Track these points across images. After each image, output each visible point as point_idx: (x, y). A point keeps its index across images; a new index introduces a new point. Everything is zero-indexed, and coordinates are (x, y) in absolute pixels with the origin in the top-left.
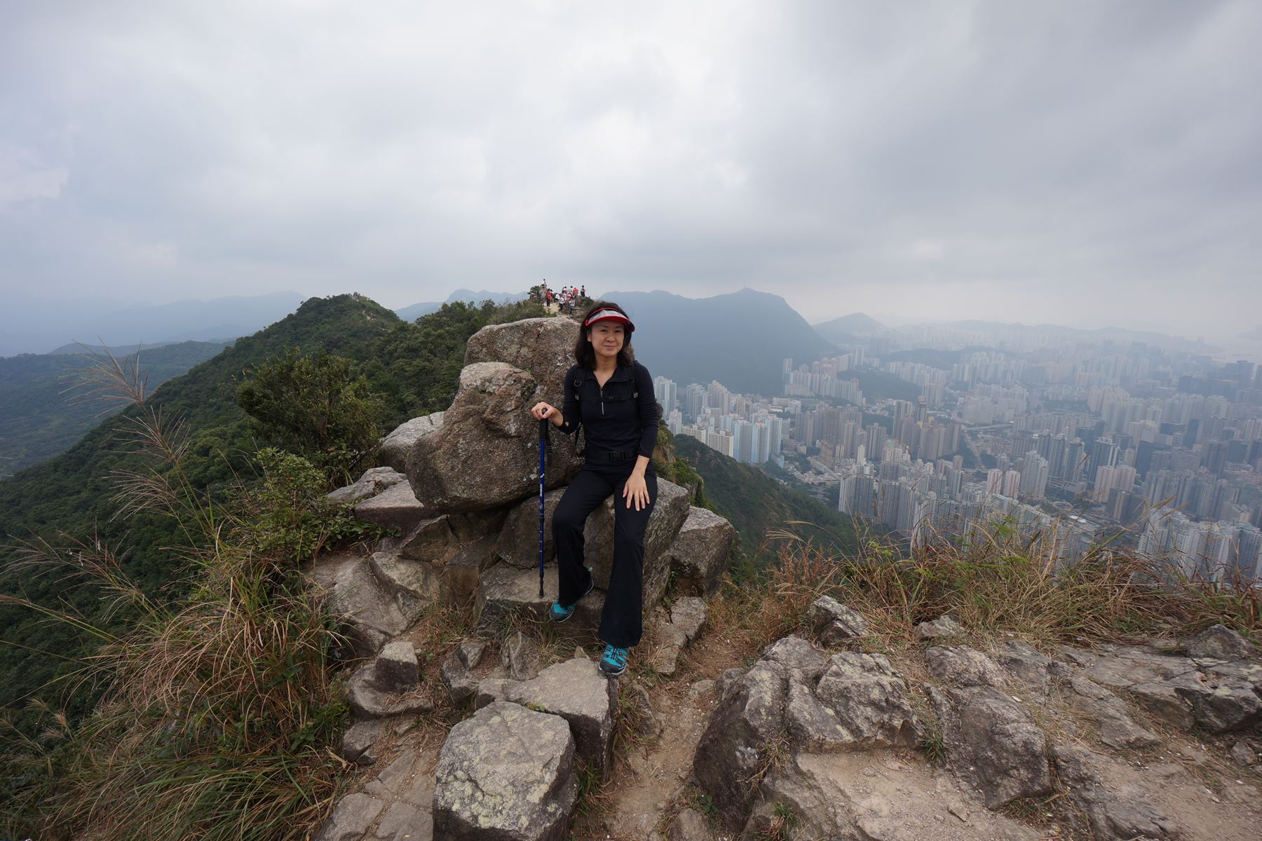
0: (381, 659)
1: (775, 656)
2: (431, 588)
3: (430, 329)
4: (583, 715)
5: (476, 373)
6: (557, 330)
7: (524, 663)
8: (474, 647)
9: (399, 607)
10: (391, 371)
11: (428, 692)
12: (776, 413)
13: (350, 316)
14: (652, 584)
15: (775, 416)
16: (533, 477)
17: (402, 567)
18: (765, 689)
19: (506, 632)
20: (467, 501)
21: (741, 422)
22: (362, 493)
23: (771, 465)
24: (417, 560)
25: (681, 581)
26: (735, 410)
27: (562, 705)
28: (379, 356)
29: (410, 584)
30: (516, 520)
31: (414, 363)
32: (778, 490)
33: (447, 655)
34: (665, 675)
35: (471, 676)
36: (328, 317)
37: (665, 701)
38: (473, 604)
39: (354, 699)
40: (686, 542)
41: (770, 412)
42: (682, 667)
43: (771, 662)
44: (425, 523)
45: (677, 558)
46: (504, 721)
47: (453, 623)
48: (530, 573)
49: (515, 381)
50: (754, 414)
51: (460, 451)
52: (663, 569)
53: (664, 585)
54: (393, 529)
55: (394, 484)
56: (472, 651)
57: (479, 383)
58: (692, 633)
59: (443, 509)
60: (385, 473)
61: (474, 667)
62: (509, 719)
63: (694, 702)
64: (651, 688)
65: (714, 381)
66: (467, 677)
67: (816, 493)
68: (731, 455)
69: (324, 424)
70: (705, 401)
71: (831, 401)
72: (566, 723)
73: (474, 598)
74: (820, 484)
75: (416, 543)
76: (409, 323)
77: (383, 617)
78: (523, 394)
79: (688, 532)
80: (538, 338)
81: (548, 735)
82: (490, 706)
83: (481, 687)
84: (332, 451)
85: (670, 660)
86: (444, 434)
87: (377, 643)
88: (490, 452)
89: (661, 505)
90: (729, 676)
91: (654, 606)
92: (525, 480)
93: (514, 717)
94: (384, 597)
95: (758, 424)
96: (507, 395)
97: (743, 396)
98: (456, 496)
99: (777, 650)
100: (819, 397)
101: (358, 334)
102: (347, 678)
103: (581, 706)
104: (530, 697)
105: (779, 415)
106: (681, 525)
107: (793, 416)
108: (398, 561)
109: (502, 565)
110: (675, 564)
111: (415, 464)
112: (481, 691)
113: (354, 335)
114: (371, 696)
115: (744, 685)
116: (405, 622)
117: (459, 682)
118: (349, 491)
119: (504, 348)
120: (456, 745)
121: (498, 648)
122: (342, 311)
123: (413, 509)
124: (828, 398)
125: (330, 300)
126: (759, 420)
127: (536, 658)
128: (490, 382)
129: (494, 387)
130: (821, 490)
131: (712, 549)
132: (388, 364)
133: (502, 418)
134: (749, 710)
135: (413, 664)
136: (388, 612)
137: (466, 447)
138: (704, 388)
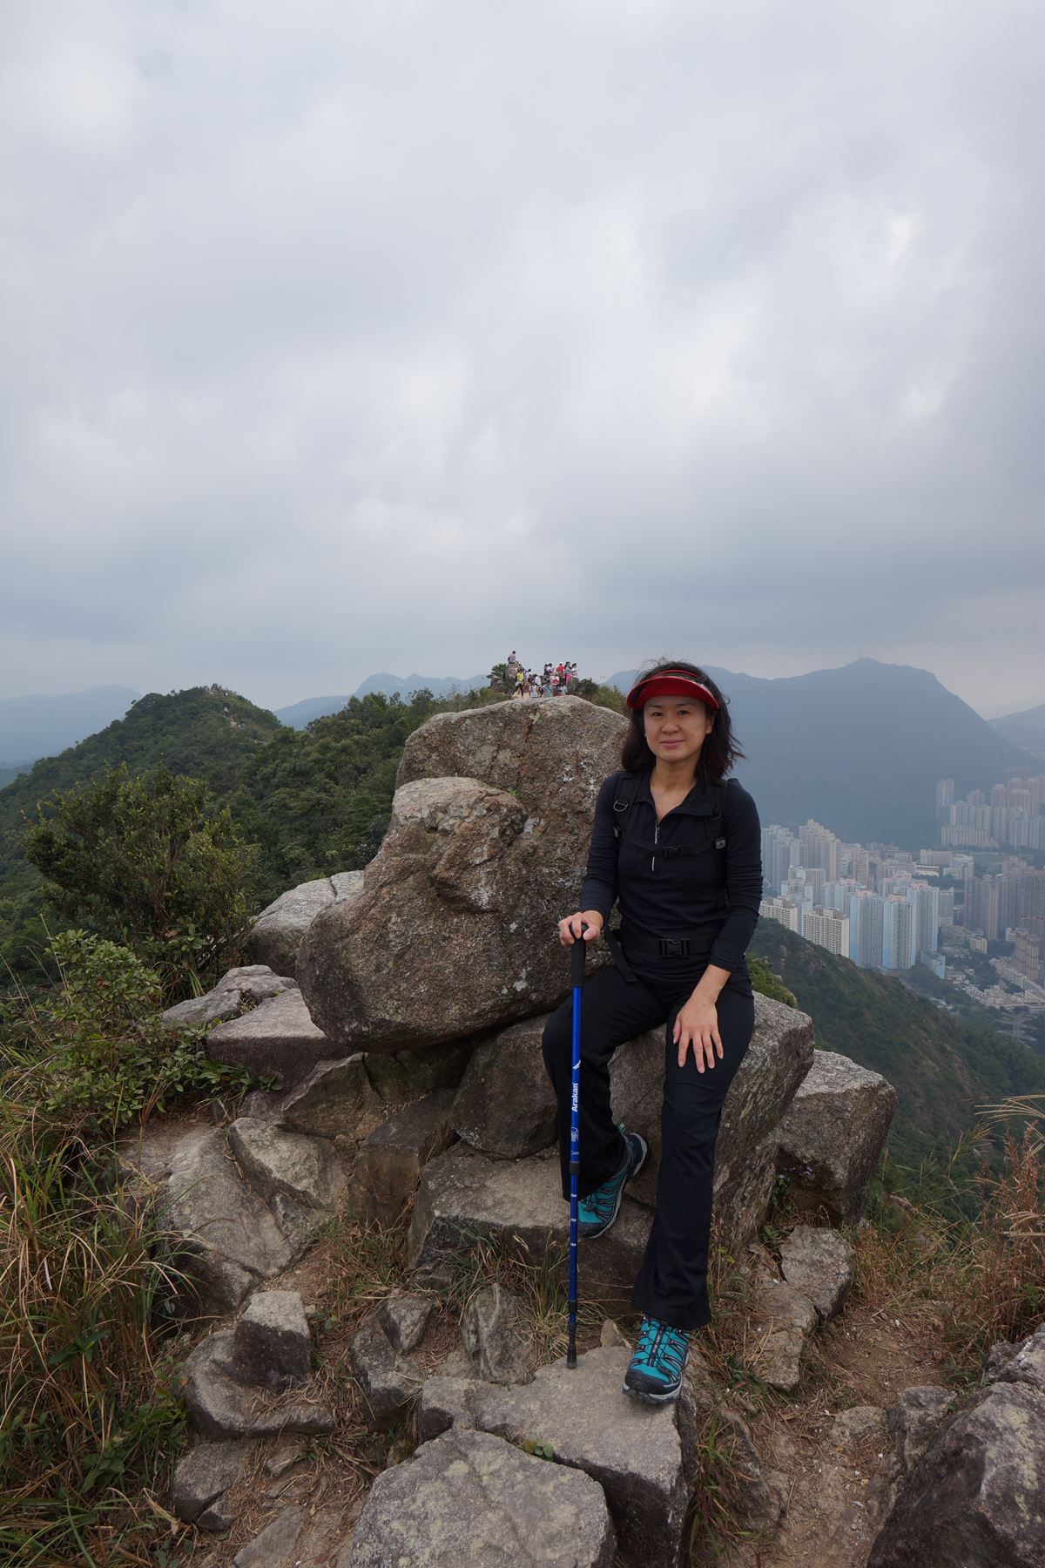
0: (244, 1323)
1: (1029, 1373)
2: (332, 1187)
3: (328, 739)
4: (632, 1475)
5: (420, 796)
6: (564, 717)
7: (505, 1347)
8: (411, 1308)
9: (276, 1220)
10: (265, 808)
11: (327, 1391)
12: (927, 878)
13: (206, 722)
14: (743, 1199)
15: (925, 884)
16: (520, 986)
17: (284, 1146)
18: (1019, 1448)
19: (469, 1281)
20: (403, 1029)
21: (862, 894)
22: (219, 1011)
23: (921, 973)
24: (309, 1134)
25: (797, 1194)
26: (850, 872)
27: (587, 1447)
28: (250, 785)
30: (489, 1065)
31: (303, 794)
32: (936, 1019)
33: (362, 1321)
34: (779, 1389)
35: (405, 1366)
36: (172, 723)
37: (784, 1446)
38: (407, 1225)
39: (195, 1396)
40: (805, 1117)
41: (915, 877)
42: (812, 1375)
43: (1021, 1385)
44: (324, 1068)
45: (789, 1148)
46: (473, 1474)
47: (371, 1256)
48: (514, 1168)
49: (489, 810)
50: (885, 880)
51: (392, 936)
52: (763, 1169)
53: (765, 1201)
54: (269, 1076)
55: (273, 995)
56: (408, 1315)
57: (425, 813)
58: (826, 1303)
59: (359, 1043)
60: (257, 977)
61: (412, 1350)
62: (484, 1470)
63: (844, 1452)
64: (752, 1416)
65: (811, 822)
66: (399, 1369)
67: (1010, 1028)
68: (845, 953)
69: (162, 891)
70: (795, 856)
71: (1031, 857)
72: (596, 1486)
73: (410, 1212)
74: (1017, 1010)
75: (308, 1103)
76: (296, 730)
77: (249, 1238)
78: (502, 833)
79: (809, 1097)
80: (529, 732)
81: (564, 1514)
82: (446, 1437)
83: (427, 1393)
84: (171, 938)
85: (788, 1357)
86: (364, 906)
87: (237, 1289)
88: (445, 938)
89: (762, 1047)
90: (914, 1402)
91: (747, 1242)
92: (505, 991)
93: (495, 1466)
94: (251, 1201)
95: (895, 898)
96: (476, 835)
97: (864, 847)
98: (383, 1020)
99: (1032, 1361)
100: (1006, 849)
101: (217, 750)
102: (183, 1354)
103: (624, 1453)
104: (522, 1423)
105: (932, 881)
106: (797, 1085)
107: (959, 884)
108: (277, 1136)
109: (461, 1151)
110: (785, 1159)
111: (312, 959)
112: (427, 1401)
113: (211, 752)
114: (226, 1391)
115: (970, 1436)
116: (287, 1252)
117: (385, 1379)
118: (199, 1007)
119: (469, 752)
120: (384, 1518)
121: (456, 1313)
122: (194, 714)
123: (305, 1043)
124: (1025, 851)
125: (177, 697)
126: (896, 889)
127: (527, 1338)
128: (445, 812)
129: (452, 822)
130: (1018, 1021)
131: (856, 1133)
132: (261, 797)
133: (466, 876)
134: (990, 1496)
135: (300, 1335)
136: (257, 1231)
137: (403, 929)
138: (793, 833)
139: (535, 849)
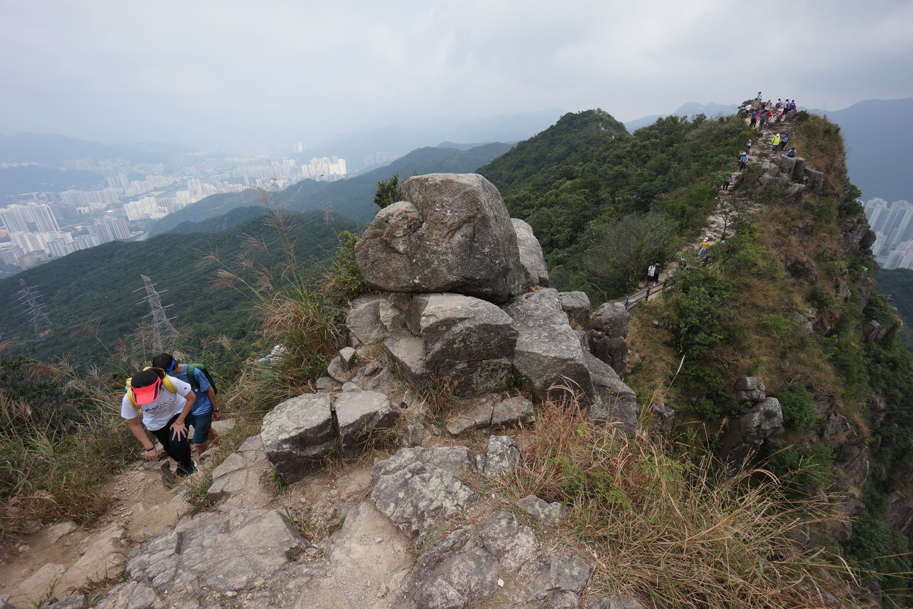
5: (393, 208)
6: (437, 184)
7: (379, 384)
8: (373, 365)
13: (589, 128)
17: (390, 311)
29: (386, 322)
36: (575, 128)
42: (463, 434)
45: (517, 367)
49: (403, 218)
57: (387, 216)
58: (498, 420)
76: (630, 133)
88: (389, 260)
91: (486, 391)
92: (411, 282)
96: (398, 226)
104: (341, 399)
108: (389, 307)
110: (513, 371)
113: (588, 142)
114: (336, 368)
119: (414, 193)
128: (392, 216)
129: (392, 220)
133: (394, 241)
137: (374, 254)
139: (423, 234)
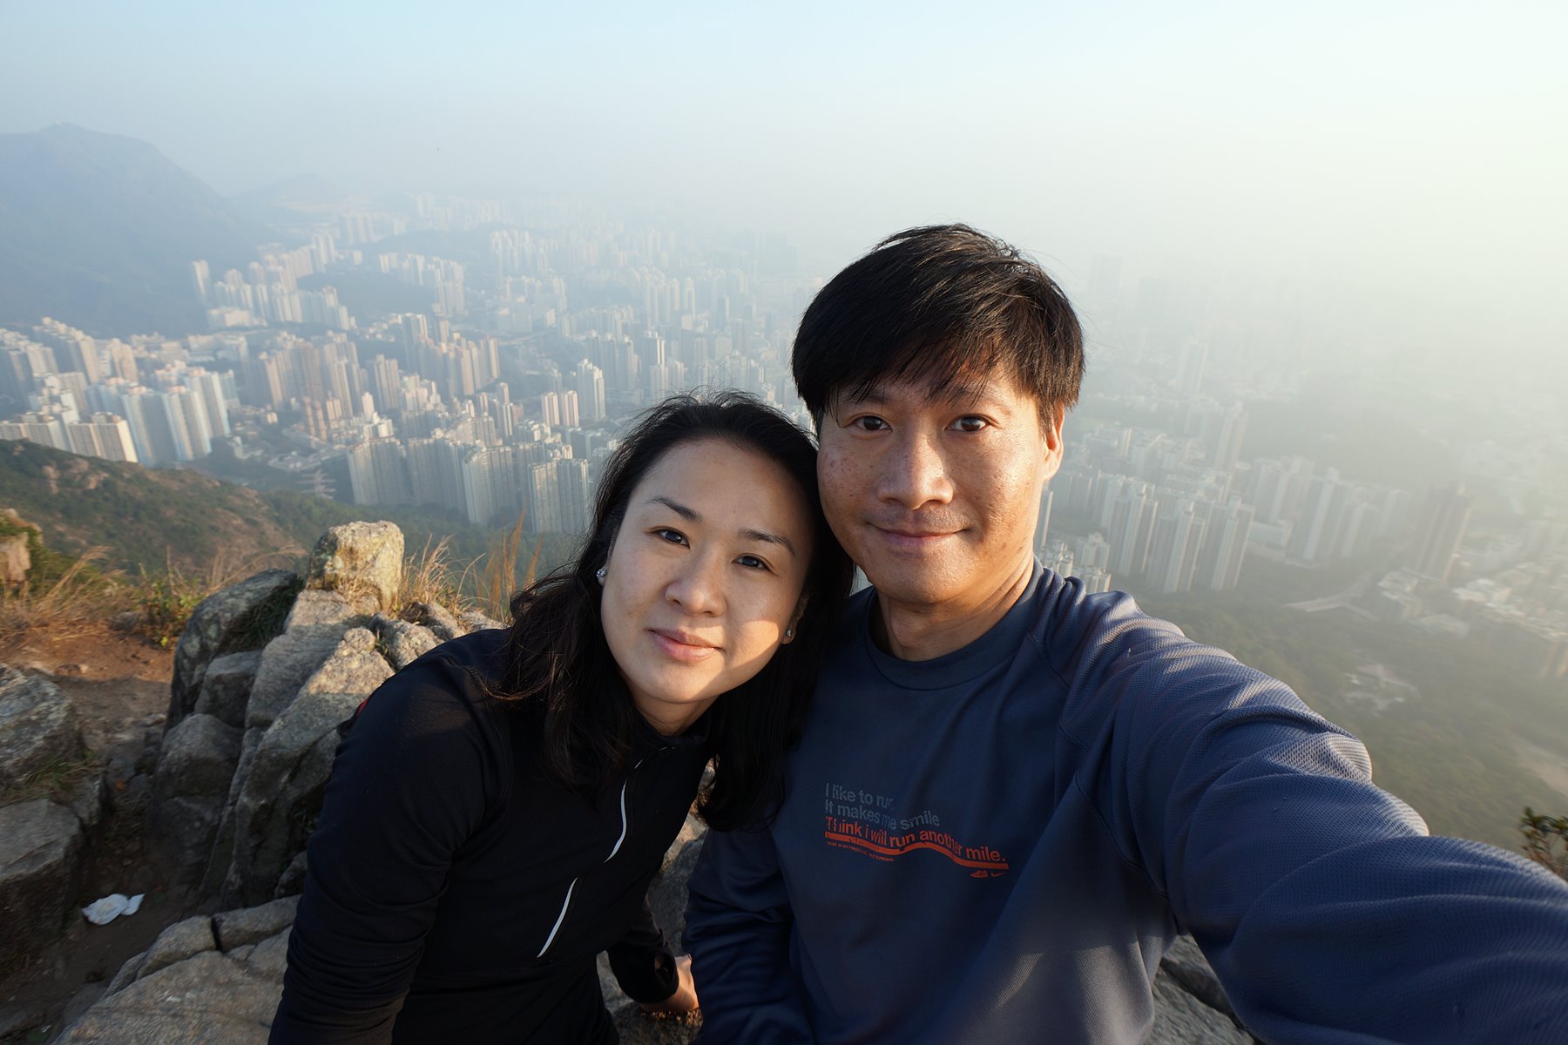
12: (202, 364)
15: (203, 372)
21: (135, 392)
23: (220, 458)
41: (191, 365)
50: (158, 374)
65: (47, 320)
67: (312, 485)
68: (131, 456)
70: (38, 362)
71: (298, 330)
74: (315, 469)
97: (125, 341)
100: (276, 325)
105: (208, 366)
107: (237, 365)
124: (292, 325)
126: (174, 379)
130: (318, 478)
138: (25, 337)
